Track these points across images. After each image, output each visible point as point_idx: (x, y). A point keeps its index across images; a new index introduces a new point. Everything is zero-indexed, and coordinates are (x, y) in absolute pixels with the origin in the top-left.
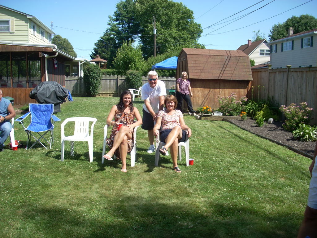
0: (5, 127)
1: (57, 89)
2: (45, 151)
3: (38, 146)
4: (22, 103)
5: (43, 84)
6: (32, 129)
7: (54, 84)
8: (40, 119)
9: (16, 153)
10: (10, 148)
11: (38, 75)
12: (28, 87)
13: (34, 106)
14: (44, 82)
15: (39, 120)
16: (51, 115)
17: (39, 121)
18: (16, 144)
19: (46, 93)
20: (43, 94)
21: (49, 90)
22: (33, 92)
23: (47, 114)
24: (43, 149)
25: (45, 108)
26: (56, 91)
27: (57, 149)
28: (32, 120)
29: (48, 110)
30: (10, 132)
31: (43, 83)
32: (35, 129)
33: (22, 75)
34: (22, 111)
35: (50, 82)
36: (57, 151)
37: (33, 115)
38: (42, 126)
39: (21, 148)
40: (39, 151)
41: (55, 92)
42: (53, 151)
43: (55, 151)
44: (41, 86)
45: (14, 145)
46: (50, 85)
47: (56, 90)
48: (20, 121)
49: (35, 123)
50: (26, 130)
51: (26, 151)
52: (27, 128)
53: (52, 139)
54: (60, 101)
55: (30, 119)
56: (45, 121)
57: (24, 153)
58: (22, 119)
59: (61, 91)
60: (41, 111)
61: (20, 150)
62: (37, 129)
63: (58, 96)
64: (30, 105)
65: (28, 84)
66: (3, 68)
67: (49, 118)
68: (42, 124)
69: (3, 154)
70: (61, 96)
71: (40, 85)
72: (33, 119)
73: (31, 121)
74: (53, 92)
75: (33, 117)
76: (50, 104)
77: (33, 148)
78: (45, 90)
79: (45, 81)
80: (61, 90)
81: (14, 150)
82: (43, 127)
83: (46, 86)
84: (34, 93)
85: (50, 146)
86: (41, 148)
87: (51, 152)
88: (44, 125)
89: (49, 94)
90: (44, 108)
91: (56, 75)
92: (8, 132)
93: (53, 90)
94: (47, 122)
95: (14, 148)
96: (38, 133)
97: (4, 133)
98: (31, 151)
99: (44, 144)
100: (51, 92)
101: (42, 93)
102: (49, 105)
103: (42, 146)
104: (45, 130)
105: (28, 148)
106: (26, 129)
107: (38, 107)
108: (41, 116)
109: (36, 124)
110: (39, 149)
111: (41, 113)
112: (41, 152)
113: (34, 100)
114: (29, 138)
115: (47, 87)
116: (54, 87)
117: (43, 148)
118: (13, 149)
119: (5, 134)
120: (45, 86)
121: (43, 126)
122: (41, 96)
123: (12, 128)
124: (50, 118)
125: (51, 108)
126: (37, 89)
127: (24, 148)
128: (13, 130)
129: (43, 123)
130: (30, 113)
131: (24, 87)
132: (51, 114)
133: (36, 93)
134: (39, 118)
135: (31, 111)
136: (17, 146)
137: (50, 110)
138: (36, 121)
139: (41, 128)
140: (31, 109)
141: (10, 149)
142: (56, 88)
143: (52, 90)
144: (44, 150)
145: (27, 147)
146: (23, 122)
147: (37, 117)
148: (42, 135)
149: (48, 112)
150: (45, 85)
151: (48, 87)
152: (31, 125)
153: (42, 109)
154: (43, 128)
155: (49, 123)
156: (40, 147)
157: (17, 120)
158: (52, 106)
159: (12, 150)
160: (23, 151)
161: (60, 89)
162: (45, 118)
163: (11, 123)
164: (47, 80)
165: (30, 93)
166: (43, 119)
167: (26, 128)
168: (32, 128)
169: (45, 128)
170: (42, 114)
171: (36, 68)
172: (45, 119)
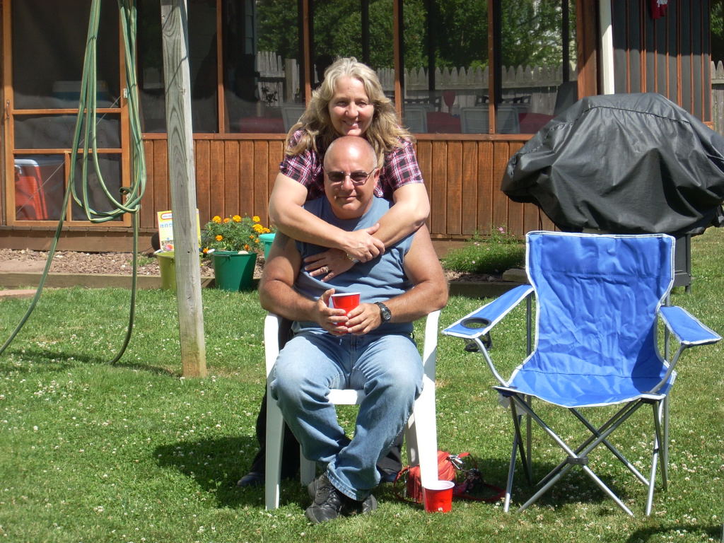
0: (389, 370)
1: (675, 143)
2: (619, 523)
3: (572, 493)
4: (455, 229)
5: (588, 111)
6: (538, 385)
7: (656, 110)
8: (593, 326)
9: (445, 531)
10: (409, 494)
11: (539, 57)
12: (492, 130)
13: (556, 245)
14: (595, 100)
15: (586, 332)
16: (659, 304)
17: (583, 341)
18: (442, 475)
19: (607, 164)
20: (587, 176)
21: (626, 147)
22: (525, 162)
23: (632, 296)
24: (604, 513)
25: (620, 258)
26: (666, 156)
27: (690, 520)
28: (543, 330)
29: (640, 275)
30: (417, 395)
31: (585, 102)
32: (562, 387)
33: (445, 55)
34: (457, 276)
35: (630, 100)
36: (691, 529)
37: (548, 303)
38: (598, 370)
39: (470, 500)
40: (578, 520)
41: (659, 162)
42: (664, 530)
43: (681, 528)
44: (578, 122)
45: (431, 478)
46: (630, 120)
47: (667, 146)
48: (476, 335)
49: (559, 348)
50: (506, 394)
51: (505, 519)
52: (510, 381)
53: (660, 451)
54: (690, 220)
55: (530, 329)
56: (622, 338)
57: (489, 532)
58: (486, 322)
59: (696, 152)
60: (595, 276)
61: (467, 514)
62: (568, 387)
63: (678, 184)
64: (534, 238)
65: (492, 108)
66: (336, 12)
67: (643, 318)
68: (601, 357)
69: (373, 529)
70: (699, 185)
71: (570, 118)
72: (545, 323)
73: (537, 336)
74: (647, 160)
75: (546, 315)
76: (654, 236)
77: (543, 501)
78: (600, 148)
79: (600, 90)
80: (698, 147)
81: (432, 508)
82: (609, 377)
83: (608, 122)
84: (531, 163)
85: (647, 493)
86: (595, 507)
87: (653, 530)
88: (612, 362)
89: (620, 173)
90: (615, 260)
91: (662, 51)
92: (404, 394)
93: (650, 146)
94: (631, 346)
95: (434, 496)
96: (572, 410)
97: (379, 402)
98: (534, 521)
99: (607, 479)
100: (634, 163)
101: (583, 166)
102: (649, 243)
103: (599, 496)
104: (617, 397)
105: (517, 501)
106: (507, 385)
107: (581, 254)
108: (596, 308)
109: (565, 357)
110: (582, 509)
111: (596, 292)
112: (594, 531)
113: (531, 207)
114: (518, 441)
115: (611, 132)
116: (654, 126)
117: (604, 505)
118: (424, 501)
119: (385, 406)
120: (597, 122)
121: (610, 369)
122: (574, 184)
123: (425, 376)
124: (648, 326)
125: (657, 260)
126: (548, 144)
127: (492, 501)
128: (429, 388)
129: (606, 354)
130: (533, 288)
131: (468, 132)
132: (659, 295)
133: (545, 165)
134: (583, 318)
135: (539, 276)
136: (447, 485)
137: (649, 275)
138: (564, 336)
139: (594, 381)
140: (538, 268)
141: (411, 504)
142: (665, 137)
143: (642, 148)
144: (611, 518)
145: (508, 496)
146: (487, 341)
147: (572, 313)
148: (597, 427)
149: (643, 285)
150: (600, 120)
151: (617, 132)
152: (532, 362)
153: (606, 263)
154: (605, 383)
155: (641, 354)
156: (584, 500)
157: (456, 331)
158: (663, 246)
159: (419, 507)
160: (486, 516)
161: (690, 143)
162: (623, 322)
163: (418, 344)
164: (609, 87)
165: (511, 169)
166: (608, 326)
167: (506, 377)
168: (541, 379)
169: (617, 381)
170: (604, 299)
171: (531, 11)
172: (619, 328)
